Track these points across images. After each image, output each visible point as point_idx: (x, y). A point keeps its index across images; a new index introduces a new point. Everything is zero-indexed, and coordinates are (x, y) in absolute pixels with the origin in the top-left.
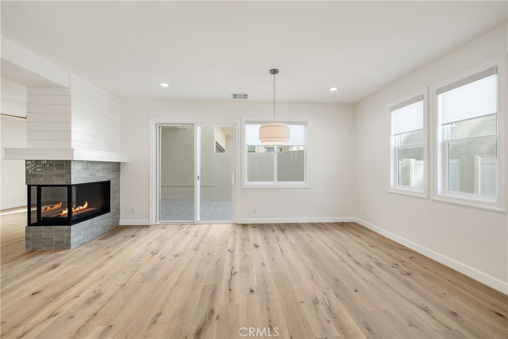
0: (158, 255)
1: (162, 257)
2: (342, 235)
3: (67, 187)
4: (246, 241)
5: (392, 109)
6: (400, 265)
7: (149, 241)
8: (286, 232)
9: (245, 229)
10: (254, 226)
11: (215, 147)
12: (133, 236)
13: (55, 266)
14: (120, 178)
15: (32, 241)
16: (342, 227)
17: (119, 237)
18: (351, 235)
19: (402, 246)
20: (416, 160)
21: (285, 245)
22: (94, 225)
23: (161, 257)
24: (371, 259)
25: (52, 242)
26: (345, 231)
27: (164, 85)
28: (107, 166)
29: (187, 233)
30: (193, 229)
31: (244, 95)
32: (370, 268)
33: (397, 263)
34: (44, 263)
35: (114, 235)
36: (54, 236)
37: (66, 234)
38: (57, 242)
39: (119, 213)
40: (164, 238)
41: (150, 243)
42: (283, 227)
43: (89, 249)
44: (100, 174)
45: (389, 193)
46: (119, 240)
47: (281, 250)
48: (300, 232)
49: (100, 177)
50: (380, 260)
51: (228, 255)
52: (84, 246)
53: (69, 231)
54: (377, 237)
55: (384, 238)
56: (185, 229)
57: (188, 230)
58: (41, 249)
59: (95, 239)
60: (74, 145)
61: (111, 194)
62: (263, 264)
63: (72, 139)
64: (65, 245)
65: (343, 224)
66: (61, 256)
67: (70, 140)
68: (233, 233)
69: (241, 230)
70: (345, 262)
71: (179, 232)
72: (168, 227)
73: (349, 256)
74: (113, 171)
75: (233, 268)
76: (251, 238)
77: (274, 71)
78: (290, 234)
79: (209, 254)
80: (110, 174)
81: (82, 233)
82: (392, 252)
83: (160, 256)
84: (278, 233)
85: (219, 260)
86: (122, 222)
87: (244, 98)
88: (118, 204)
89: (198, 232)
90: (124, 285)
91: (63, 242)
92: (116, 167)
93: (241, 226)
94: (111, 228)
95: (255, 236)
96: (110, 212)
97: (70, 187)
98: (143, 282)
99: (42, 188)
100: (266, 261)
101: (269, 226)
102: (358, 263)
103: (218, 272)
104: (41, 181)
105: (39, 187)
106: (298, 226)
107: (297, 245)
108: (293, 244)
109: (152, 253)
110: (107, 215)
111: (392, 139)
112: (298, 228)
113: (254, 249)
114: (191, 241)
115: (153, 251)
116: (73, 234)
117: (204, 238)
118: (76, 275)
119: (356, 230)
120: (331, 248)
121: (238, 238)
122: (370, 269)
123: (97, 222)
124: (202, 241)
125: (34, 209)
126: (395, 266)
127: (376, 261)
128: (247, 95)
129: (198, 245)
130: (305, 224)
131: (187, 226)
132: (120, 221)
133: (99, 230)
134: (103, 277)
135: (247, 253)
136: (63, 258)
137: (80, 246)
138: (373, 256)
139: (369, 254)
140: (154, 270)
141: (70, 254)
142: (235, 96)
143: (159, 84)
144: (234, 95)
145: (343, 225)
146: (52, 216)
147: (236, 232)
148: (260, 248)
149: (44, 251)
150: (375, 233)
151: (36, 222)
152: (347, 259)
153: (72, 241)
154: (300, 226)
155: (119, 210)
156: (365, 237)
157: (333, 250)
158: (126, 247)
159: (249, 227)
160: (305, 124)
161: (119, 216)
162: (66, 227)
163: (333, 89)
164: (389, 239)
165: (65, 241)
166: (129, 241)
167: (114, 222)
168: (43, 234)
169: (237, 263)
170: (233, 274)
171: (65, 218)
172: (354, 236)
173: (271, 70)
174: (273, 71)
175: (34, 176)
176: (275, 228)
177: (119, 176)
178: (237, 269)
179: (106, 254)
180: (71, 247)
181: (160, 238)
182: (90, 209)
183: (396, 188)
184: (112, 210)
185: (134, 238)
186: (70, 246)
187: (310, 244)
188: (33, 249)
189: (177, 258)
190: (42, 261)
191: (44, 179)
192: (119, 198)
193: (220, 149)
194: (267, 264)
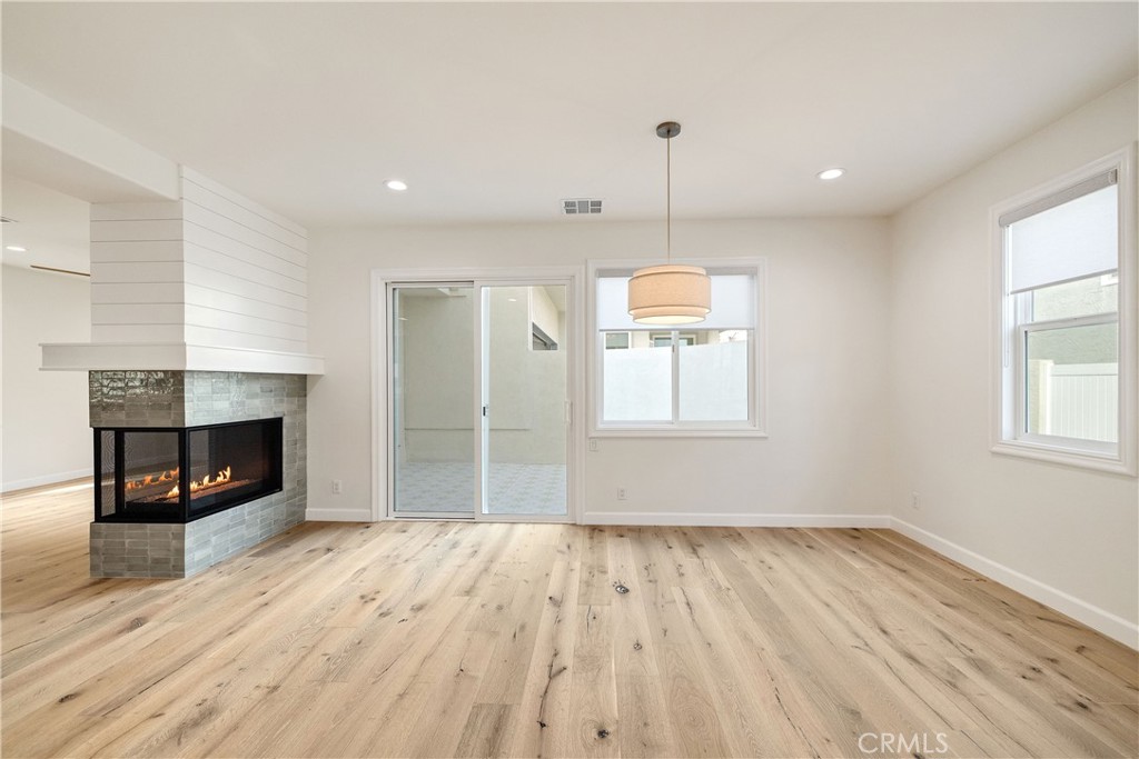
0: (375, 604)
1: (384, 610)
2: (857, 565)
3: (177, 434)
4: (596, 573)
5: (1005, 222)
6: (1047, 671)
7: (362, 564)
8: (702, 552)
9: (596, 540)
10: (621, 531)
11: (530, 338)
12: (329, 550)
13: (137, 623)
14: (306, 411)
15: (103, 557)
16: (854, 541)
17: (298, 549)
18: (883, 567)
19: (1042, 606)
20: (1056, 363)
21: (699, 593)
22: (243, 522)
23: (381, 611)
24: (952, 647)
25: (145, 560)
26: (863, 555)
27: (397, 185)
28: (273, 384)
29: (455, 545)
30: (471, 535)
31: (593, 204)
32: (954, 677)
33: (1038, 665)
34: (118, 612)
35: (287, 546)
36: (148, 548)
37: (174, 543)
38: (157, 561)
39: (305, 492)
40: (397, 557)
41: (364, 569)
42: (695, 538)
43: (225, 579)
44: (257, 402)
45: (995, 454)
46: (294, 559)
47: (688, 604)
48: (738, 553)
49: (259, 408)
50: (981, 652)
51: (548, 612)
52: (214, 572)
53: (181, 537)
54: (961, 576)
55: (980, 579)
56: (451, 535)
57: (458, 537)
58: (121, 575)
59: (241, 555)
60: (190, 336)
61: (285, 449)
62: (638, 646)
63: (186, 322)
64: (172, 568)
65: (856, 534)
66: (158, 595)
67: (182, 324)
68: (565, 549)
69: (587, 541)
70: (872, 652)
71: (436, 541)
72: (415, 528)
73: (885, 632)
74: (288, 395)
75: (556, 655)
76: (611, 565)
77: (668, 130)
78: (713, 559)
79: (500, 608)
80: (282, 401)
81: (213, 539)
82: (1013, 625)
83: (380, 607)
84: (680, 554)
85: (523, 628)
86: (312, 513)
87: (593, 211)
88: (303, 470)
89: (480, 544)
90: (275, 688)
91: (166, 561)
92: (298, 385)
93: (587, 532)
94: (286, 528)
95: (621, 560)
96: (281, 490)
97: (183, 433)
98: (323, 682)
99: (126, 434)
100: (646, 635)
101: (658, 532)
102: (912, 658)
103: (516, 663)
104: (122, 420)
105: (120, 433)
106: (732, 534)
107: (732, 593)
108: (720, 587)
109: (362, 597)
110: (274, 497)
111: (1008, 303)
112: (735, 541)
113: (616, 599)
114: (459, 567)
115: (364, 593)
116: (189, 542)
117: (491, 561)
118: (174, 650)
119: (895, 552)
120: (828, 605)
121: (577, 565)
122: (952, 682)
123: (250, 513)
124: (486, 570)
125: (108, 483)
126: (1030, 674)
127: (971, 654)
128: (599, 203)
129: (476, 582)
130: (752, 530)
131: (458, 526)
132: (307, 510)
133: (254, 532)
134: (234, 660)
135: (596, 609)
136: (160, 601)
137: (207, 571)
138: (957, 637)
139: (946, 631)
140: (359, 645)
141: (180, 590)
142: (570, 207)
143: (385, 182)
144: (567, 204)
145: (857, 536)
146: (150, 500)
147: (573, 548)
148: (631, 595)
149: (128, 580)
150: (953, 564)
151: (113, 512)
152: (879, 642)
153: (187, 559)
154: (740, 534)
155: (305, 485)
156: (923, 576)
157: (835, 612)
158: (306, 577)
159: (607, 534)
160: (752, 272)
161: (305, 498)
162: (174, 526)
163: (832, 174)
164: (997, 584)
165: (172, 559)
166: (318, 561)
167: (294, 513)
168: (127, 541)
169: (570, 641)
170: (554, 673)
171: (174, 504)
172: (893, 573)
173: (659, 127)
174: (664, 130)
175: (106, 407)
176: (674, 541)
177: (303, 407)
178: (567, 659)
179: (256, 596)
180: (186, 573)
181: (388, 557)
182: (237, 484)
183: (1020, 441)
184: (286, 485)
185: (330, 554)
186: (183, 570)
187: (767, 587)
188: (106, 574)
189: (420, 614)
190: (112, 608)
191: (128, 415)
192: (304, 458)
193: (543, 342)
194: (648, 646)
